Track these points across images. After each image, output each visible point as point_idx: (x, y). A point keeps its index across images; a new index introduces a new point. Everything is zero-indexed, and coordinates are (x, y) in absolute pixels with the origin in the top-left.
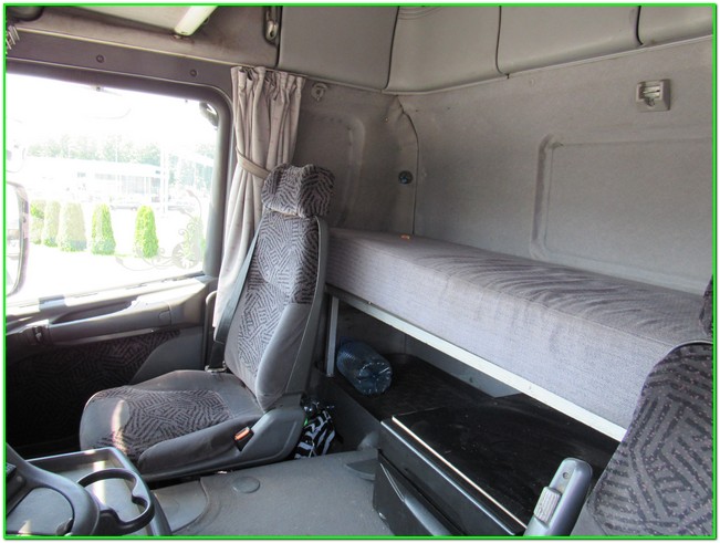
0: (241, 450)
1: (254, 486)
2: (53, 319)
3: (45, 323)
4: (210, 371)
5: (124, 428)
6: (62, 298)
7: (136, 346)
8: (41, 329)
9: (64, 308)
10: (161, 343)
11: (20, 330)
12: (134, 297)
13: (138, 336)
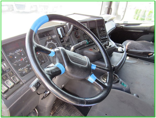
0: (149, 57)
1: (148, 64)
2: (125, 25)
3: (123, 26)
4: (152, 43)
5: (128, 45)
6: (128, 22)
7: (138, 34)
8: (122, 26)
9: (127, 23)
10: (144, 35)
11: (119, 26)
12: (141, 24)
13: (139, 32)
